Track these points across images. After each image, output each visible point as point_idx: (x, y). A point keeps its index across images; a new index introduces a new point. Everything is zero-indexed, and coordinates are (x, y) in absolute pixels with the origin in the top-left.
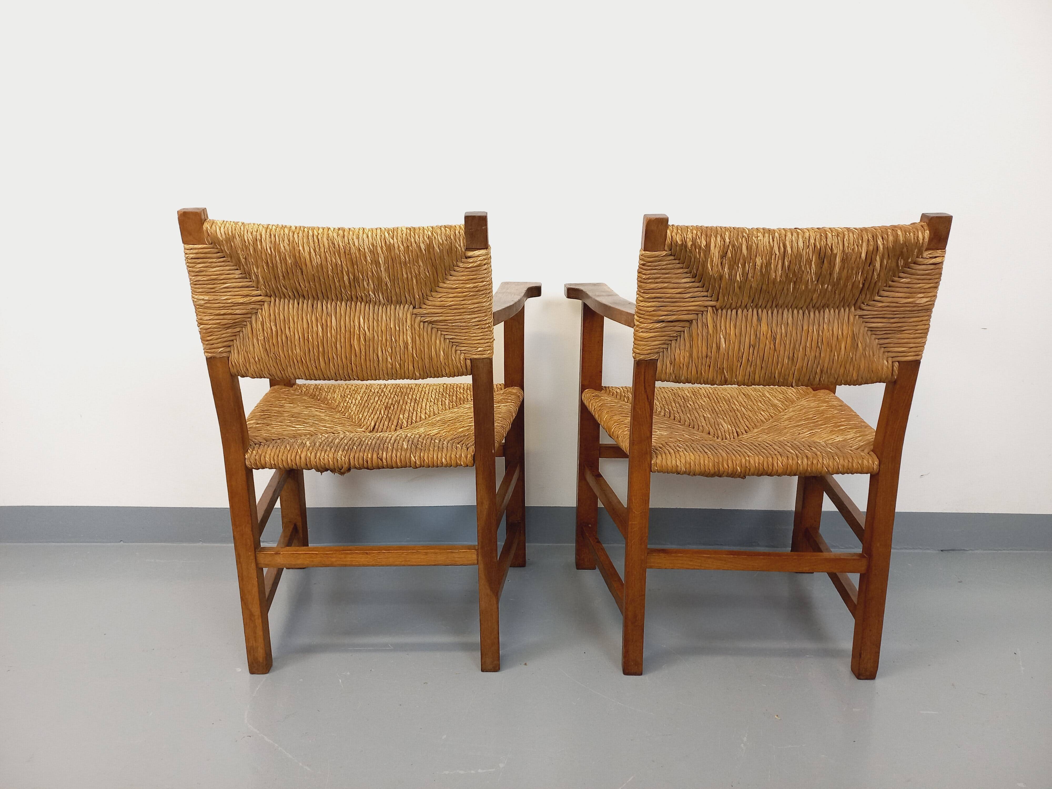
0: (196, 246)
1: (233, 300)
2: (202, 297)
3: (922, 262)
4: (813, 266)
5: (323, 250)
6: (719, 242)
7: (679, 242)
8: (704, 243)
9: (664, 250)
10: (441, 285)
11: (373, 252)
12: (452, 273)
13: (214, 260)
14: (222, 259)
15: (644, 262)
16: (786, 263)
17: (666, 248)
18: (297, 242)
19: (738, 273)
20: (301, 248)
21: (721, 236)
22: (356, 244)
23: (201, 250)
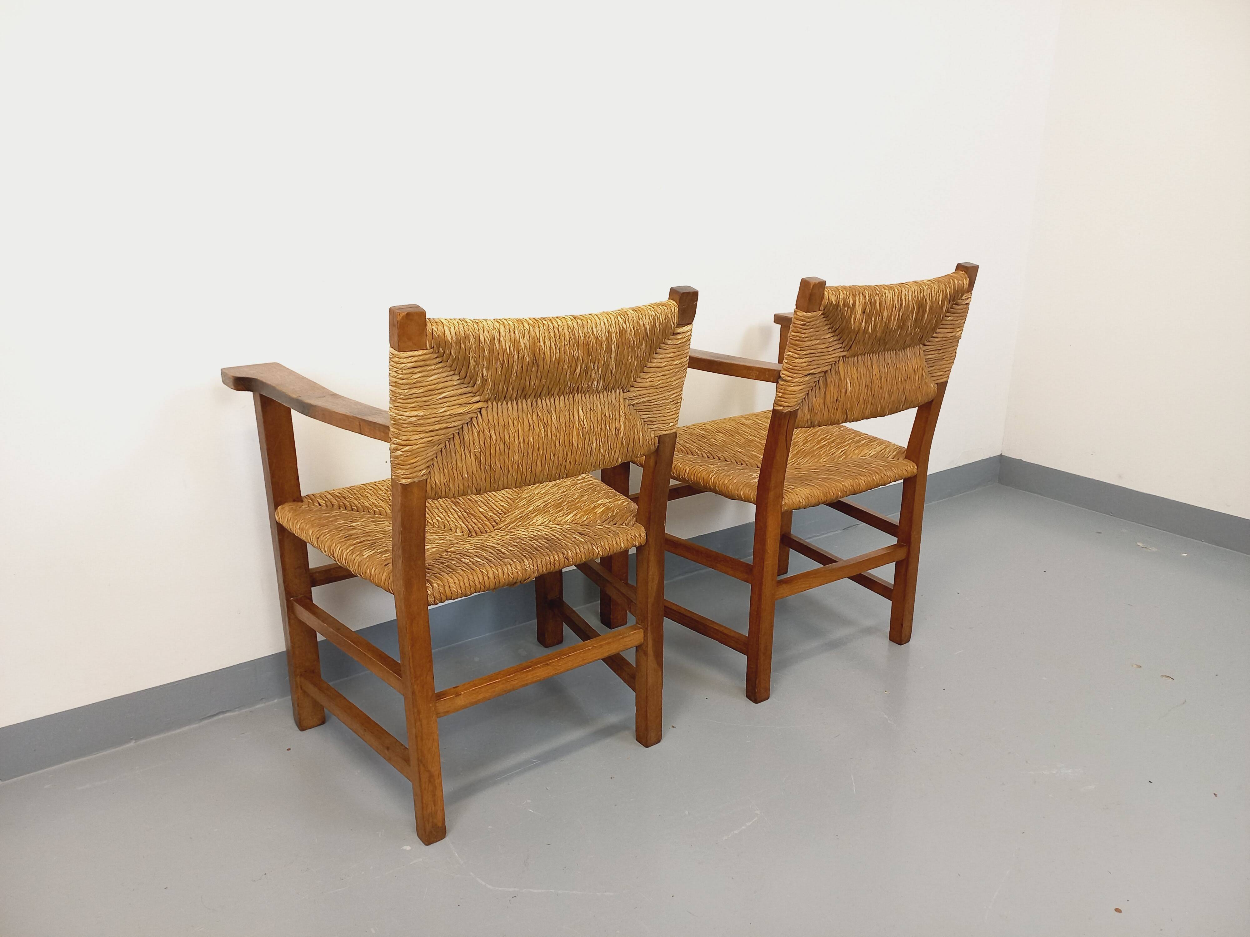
0: (416, 353)
1: (452, 412)
2: (415, 413)
3: (961, 303)
4: (914, 314)
5: (564, 343)
6: (862, 300)
7: (834, 303)
8: (852, 302)
9: (820, 310)
10: (649, 364)
11: (609, 340)
12: (658, 350)
13: (433, 367)
14: (440, 365)
15: (805, 323)
16: (901, 314)
17: (822, 308)
18: (538, 337)
19: (870, 325)
20: (542, 344)
21: (863, 294)
22: (595, 333)
23: (421, 358)
